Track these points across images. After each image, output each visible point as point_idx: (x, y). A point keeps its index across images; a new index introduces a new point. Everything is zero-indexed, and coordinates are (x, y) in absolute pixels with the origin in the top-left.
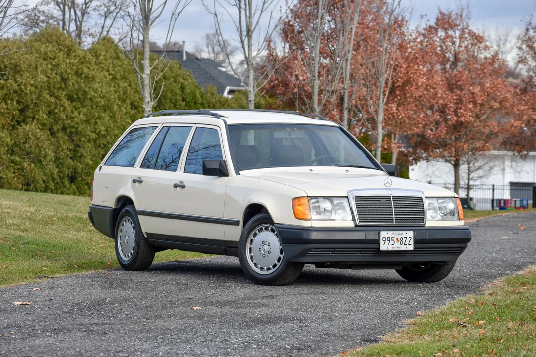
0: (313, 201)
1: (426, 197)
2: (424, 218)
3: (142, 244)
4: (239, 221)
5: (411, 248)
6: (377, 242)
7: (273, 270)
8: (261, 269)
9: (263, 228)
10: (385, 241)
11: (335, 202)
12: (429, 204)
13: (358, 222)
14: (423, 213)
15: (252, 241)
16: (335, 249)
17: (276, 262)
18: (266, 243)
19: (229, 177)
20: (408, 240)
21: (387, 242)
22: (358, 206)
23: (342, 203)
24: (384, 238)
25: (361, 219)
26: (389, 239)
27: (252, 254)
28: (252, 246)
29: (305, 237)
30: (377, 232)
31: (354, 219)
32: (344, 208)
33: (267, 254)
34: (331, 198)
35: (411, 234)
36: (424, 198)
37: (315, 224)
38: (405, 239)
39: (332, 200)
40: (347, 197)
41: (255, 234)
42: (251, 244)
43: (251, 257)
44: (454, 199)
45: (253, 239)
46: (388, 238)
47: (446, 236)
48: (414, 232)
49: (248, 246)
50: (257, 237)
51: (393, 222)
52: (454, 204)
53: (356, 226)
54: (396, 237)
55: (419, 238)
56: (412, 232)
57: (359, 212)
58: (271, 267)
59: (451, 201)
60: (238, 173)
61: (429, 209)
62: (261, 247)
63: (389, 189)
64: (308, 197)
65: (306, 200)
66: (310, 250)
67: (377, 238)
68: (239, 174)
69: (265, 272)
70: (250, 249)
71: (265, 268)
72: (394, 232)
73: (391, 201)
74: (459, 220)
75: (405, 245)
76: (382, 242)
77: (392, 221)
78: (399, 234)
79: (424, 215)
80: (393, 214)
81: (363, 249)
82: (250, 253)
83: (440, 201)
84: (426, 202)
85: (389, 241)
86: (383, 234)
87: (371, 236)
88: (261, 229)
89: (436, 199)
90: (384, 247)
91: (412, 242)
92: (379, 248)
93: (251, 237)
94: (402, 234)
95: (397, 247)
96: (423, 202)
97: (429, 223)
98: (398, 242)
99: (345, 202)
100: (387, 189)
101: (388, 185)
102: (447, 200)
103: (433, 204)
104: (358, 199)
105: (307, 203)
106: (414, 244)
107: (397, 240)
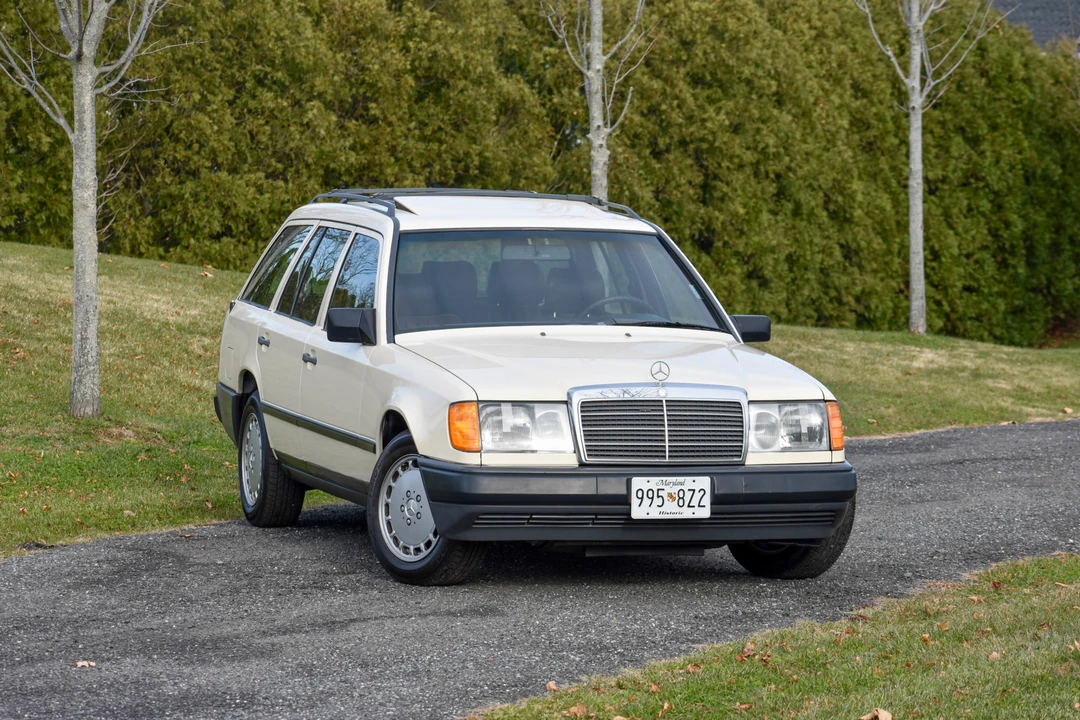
0: (490, 409)
1: (750, 402)
2: (741, 446)
3: (271, 474)
4: (375, 445)
5: (705, 513)
6: (625, 500)
7: (425, 553)
8: (406, 550)
9: (410, 462)
10: (642, 498)
11: (539, 412)
12: (760, 416)
13: (585, 458)
14: (740, 436)
15: (390, 488)
16: (532, 515)
17: (431, 536)
18: (414, 496)
19: (375, 347)
20: (697, 496)
21: (647, 501)
22: (585, 421)
23: (556, 415)
24: (640, 492)
25: (591, 451)
26: (652, 495)
27: (390, 517)
28: (389, 500)
29: (466, 489)
30: (625, 479)
31: (577, 450)
32: (557, 426)
33: (413, 518)
34: (532, 405)
35: (704, 482)
36: (744, 404)
37: (491, 460)
38: (688, 495)
39: (533, 408)
40: (566, 402)
41: (396, 476)
42: (389, 494)
43: (389, 523)
44: (822, 404)
45: (393, 485)
46: (650, 492)
47: (790, 487)
48: (712, 479)
49: (383, 499)
50: (399, 480)
51: (665, 457)
52: (822, 414)
53: (582, 465)
54: (668, 489)
55: (721, 492)
56: (707, 480)
57: (588, 436)
58: (422, 546)
59: (814, 408)
60: (391, 340)
61: (758, 428)
62: (404, 503)
63: (663, 385)
64: (479, 402)
65: (474, 408)
66: (476, 516)
67: (623, 491)
68: (394, 342)
69: (411, 558)
70: (387, 505)
71: (412, 548)
72: (664, 479)
73: (662, 410)
74: (831, 450)
75: (689, 506)
76: (635, 502)
77: (663, 454)
78: (674, 484)
79: (742, 441)
80: (667, 438)
81: (596, 515)
82: (387, 514)
83: (788, 408)
84: (751, 414)
85: (652, 498)
86: (638, 483)
87: (612, 487)
88: (407, 464)
89: (777, 405)
90: (638, 512)
91: (707, 501)
92: (630, 514)
93: (389, 481)
94: (682, 484)
95: (672, 511)
96: (741, 412)
97: (755, 458)
98: (674, 500)
99: (561, 412)
100: (657, 385)
101: (660, 376)
102: (805, 407)
103: (769, 415)
104: (586, 406)
105: (475, 414)
106: (712, 504)
107: (670, 496)
